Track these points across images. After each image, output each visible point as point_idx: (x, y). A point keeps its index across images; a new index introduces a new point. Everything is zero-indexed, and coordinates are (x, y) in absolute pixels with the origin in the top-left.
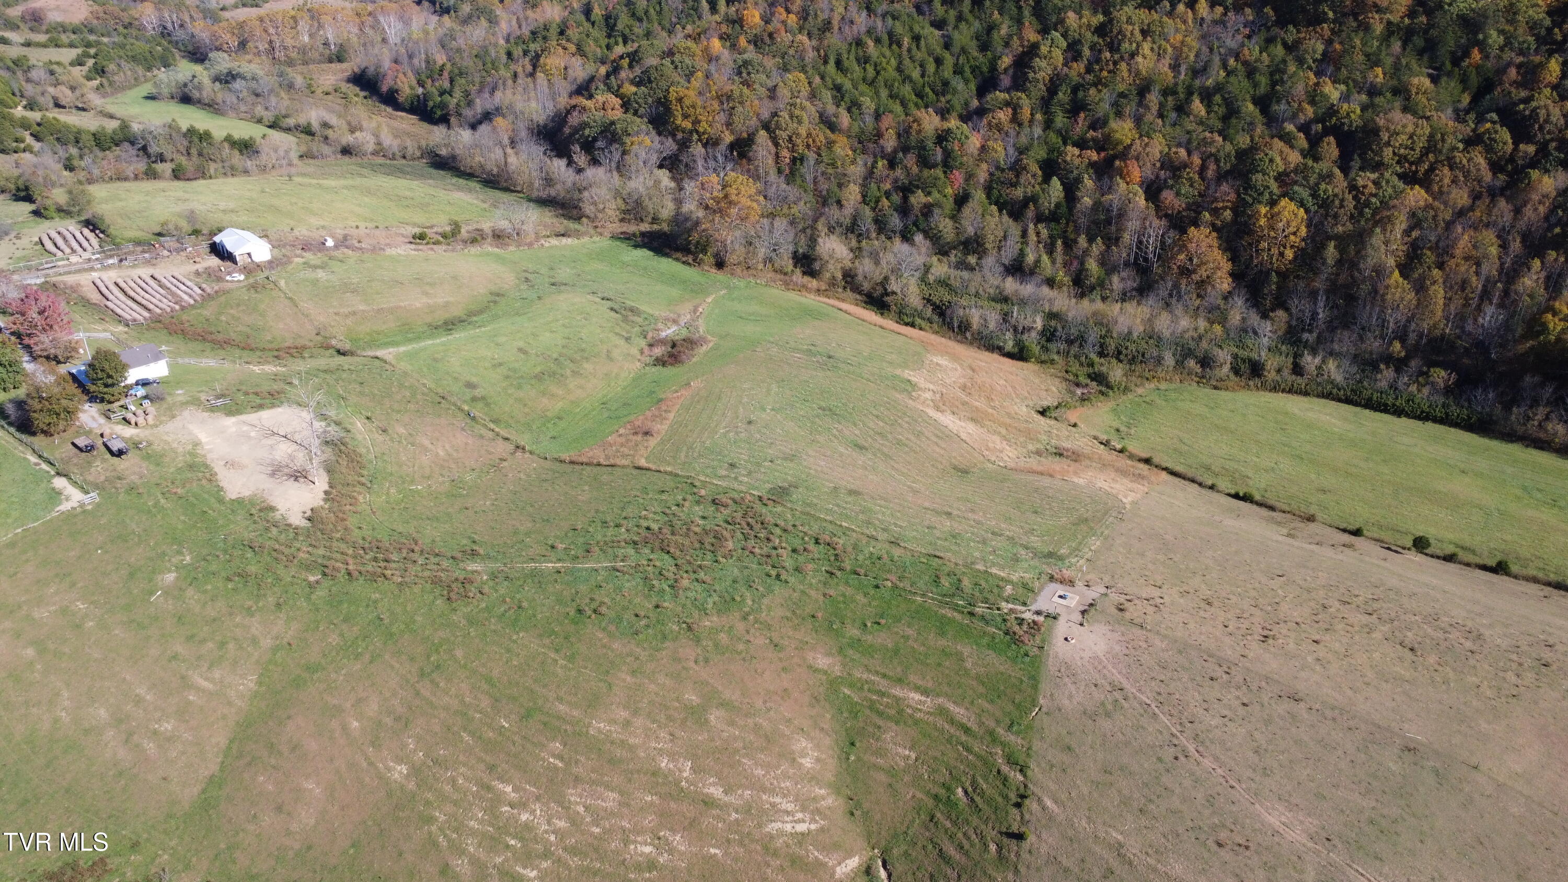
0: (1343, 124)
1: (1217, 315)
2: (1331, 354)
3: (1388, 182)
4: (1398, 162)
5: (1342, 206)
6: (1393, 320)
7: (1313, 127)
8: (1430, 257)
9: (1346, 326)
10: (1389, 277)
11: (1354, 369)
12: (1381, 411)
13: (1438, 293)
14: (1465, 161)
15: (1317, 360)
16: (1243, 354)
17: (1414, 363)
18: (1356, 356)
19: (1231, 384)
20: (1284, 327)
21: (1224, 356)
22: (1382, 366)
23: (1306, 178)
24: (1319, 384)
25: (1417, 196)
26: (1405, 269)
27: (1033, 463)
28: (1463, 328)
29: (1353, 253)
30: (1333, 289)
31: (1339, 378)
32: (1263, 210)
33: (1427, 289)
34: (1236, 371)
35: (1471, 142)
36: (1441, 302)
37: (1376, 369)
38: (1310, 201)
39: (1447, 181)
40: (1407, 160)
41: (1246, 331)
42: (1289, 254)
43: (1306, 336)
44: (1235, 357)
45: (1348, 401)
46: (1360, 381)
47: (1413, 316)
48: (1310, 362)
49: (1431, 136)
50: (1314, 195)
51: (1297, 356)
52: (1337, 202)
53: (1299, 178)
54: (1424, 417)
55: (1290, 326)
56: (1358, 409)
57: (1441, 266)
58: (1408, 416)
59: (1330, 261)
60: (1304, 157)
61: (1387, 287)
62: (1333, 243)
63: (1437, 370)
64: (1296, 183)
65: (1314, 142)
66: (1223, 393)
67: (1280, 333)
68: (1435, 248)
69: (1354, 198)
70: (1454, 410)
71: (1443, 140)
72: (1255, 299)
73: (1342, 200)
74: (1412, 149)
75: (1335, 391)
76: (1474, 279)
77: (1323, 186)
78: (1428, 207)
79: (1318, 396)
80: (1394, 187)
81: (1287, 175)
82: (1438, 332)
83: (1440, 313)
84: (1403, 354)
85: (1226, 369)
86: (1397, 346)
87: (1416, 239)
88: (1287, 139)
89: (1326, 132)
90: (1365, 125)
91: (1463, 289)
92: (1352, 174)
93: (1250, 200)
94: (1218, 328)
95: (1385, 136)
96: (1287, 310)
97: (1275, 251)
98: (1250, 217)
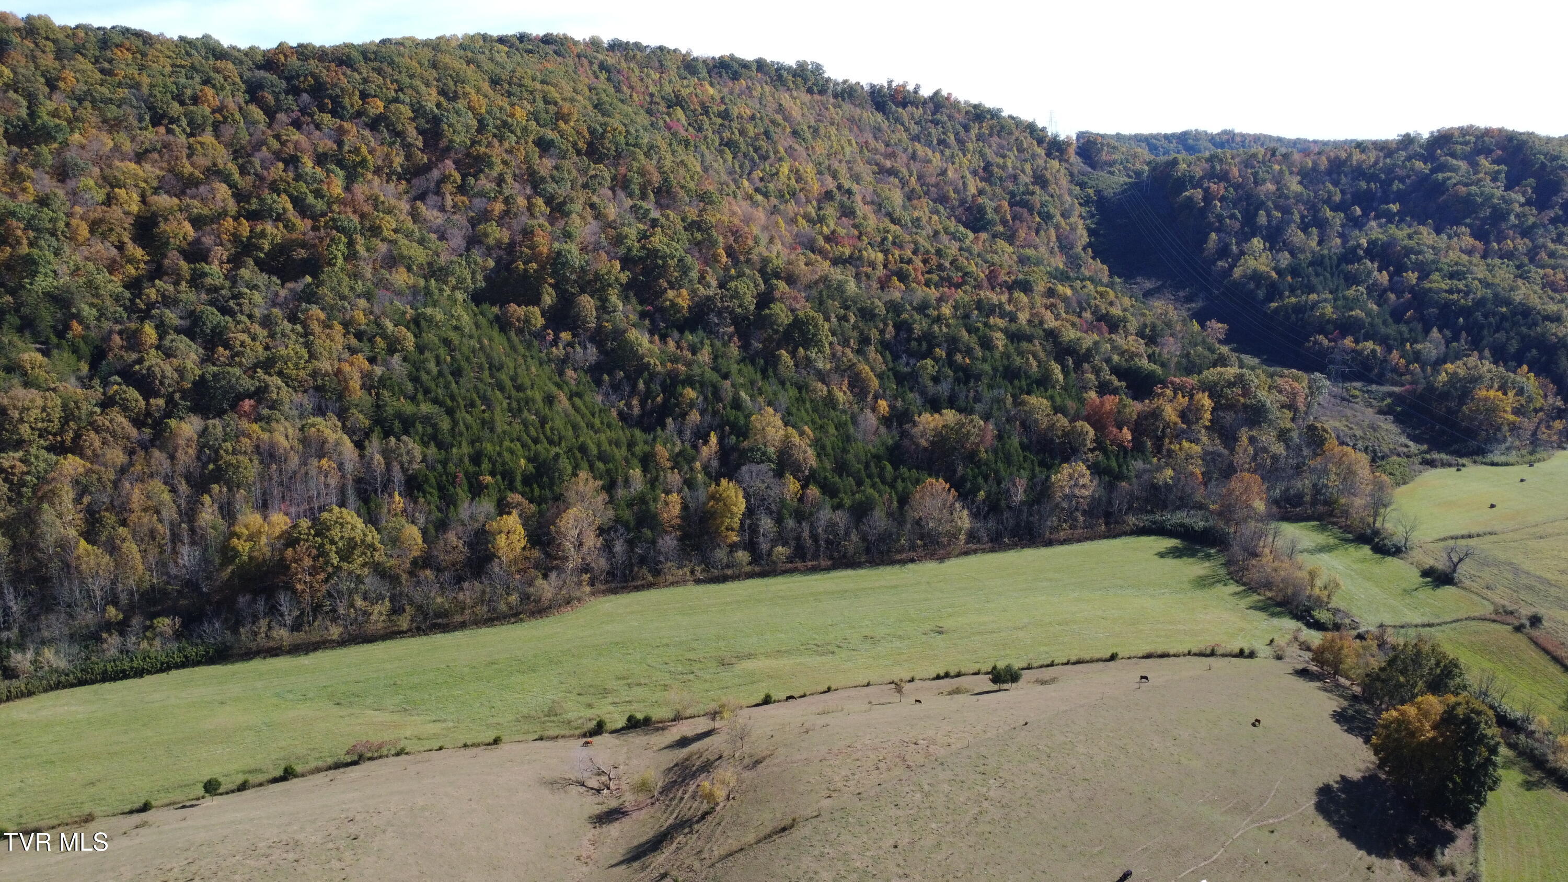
2: (42, 643)
3: (36, 457)
4: (40, 436)
6: (97, 587)
8: (110, 518)
9: (49, 610)
10: (76, 547)
11: (76, 649)
12: (121, 679)
13: (131, 548)
14: (107, 423)
15: (29, 655)
17: (136, 621)
18: (72, 636)
22: (105, 635)
24: (42, 678)
25: (73, 464)
26: (90, 535)
28: (168, 574)
29: (26, 535)
30: (21, 577)
31: (62, 664)
33: (120, 549)
35: (107, 404)
36: (138, 556)
37: (99, 639)
39: (97, 444)
40: (49, 433)
43: (9, 634)
45: (81, 683)
46: (87, 659)
47: (116, 576)
48: (22, 659)
49: (64, 406)
51: (3, 659)
54: (165, 667)
56: (96, 687)
57: (124, 523)
58: (149, 673)
59: (7, 550)
61: (79, 558)
63: (160, 619)
68: (111, 508)
69: (8, 480)
70: (191, 651)
71: (78, 408)
74: (50, 421)
75: (63, 678)
76: (160, 526)
78: (89, 472)
80: (45, 461)
82: (146, 585)
83: (141, 567)
84: (121, 616)
86: (112, 611)
87: (89, 504)
91: (154, 539)
95: (16, 415)
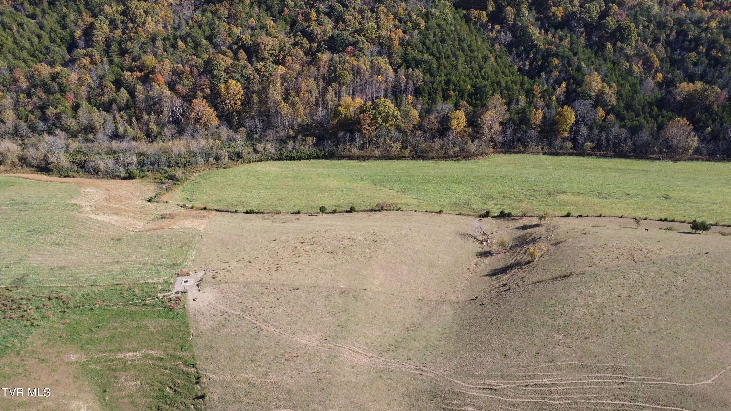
0: (245, 44)
1: (216, 136)
2: (267, 141)
3: (269, 65)
4: (271, 57)
5: (254, 78)
6: (287, 121)
7: (233, 47)
8: (293, 93)
9: (270, 128)
10: (280, 104)
11: (278, 145)
12: (293, 160)
13: (300, 106)
14: (295, 53)
15: (263, 145)
16: (232, 150)
17: (300, 137)
18: (277, 140)
19: (230, 165)
20: (245, 135)
21: (224, 153)
22: (288, 141)
23: (236, 69)
24: (266, 155)
25: (281, 69)
26: (285, 99)
27: (152, 225)
28: (313, 119)
29: (264, 97)
30: (260, 114)
31: (273, 150)
32: (223, 86)
33: (296, 106)
34: (231, 158)
35: (295, 45)
36: (302, 110)
37: (286, 143)
38: (241, 79)
39: (291, 61)
40: (274, 55)
41: (231, 140)
42: (239, 103)
43: (255, 136)
44: (229, 152)
45: (279, 159)
46: (282, 150)
47: (294, 118)
48: (260, 147)
49: (280, 44)
50: (242, 76)
51: (254, 145)
52: (252, 77)
53: (234, 69)
54: (309, 158)
55: (248, 134)
56: (284, 161)
57: (298, 96)
58: (303, 159)
59: (256, 102)
60: (233, 60)
61: (281, 108)
62: (255, 95)
63: (308, 137)
64: (233, 72)
65: (236, 53)
66: (228, 169)
67: (245, 137)
68: (294, 89)
69: (258, 74)
70: (319, 152)
71: (285, 45)
72: (230, 125)
73: (254, 76)
74: (274, 50)
75: (273, 156)
76: (311, 98)
77: (244, 71)
78: (287, 73)
79: (267, 160)
80: (272, 67)
81: (228, 69)
82: (304, 123)
83: (303, 115)
84: (294, 134)
85: (227, 158)
86: (291, 132)
87: (286, 87)
88: (223, 53)
89: (240, 48)
90: (254, 43)
91: (309, 104)
92: (254, 64)
93: (216, 82)
94: (218, 142)
95: (263, 47)
96: (244, 127)
97: (232, 103)
98: (218, 90)
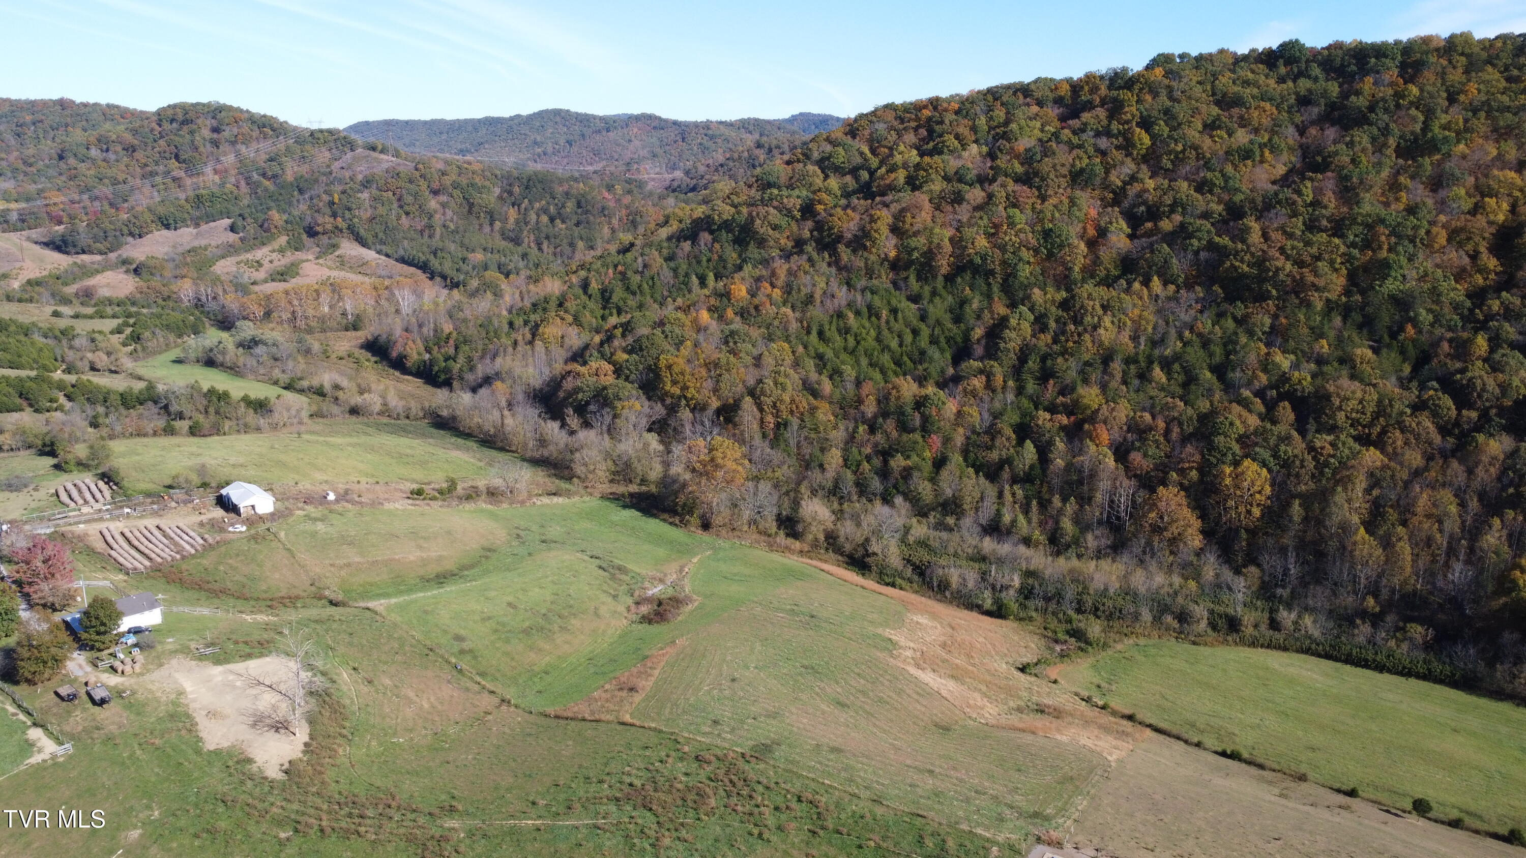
0: (1296, 390)
1: (1191, 571)
2: (1306, 609)
3: (1344, 444)
4: (1352, 425)
5: (1302, 466)
6: (1364, 575)
7: (1269, 393)
8: (1392, 515)
9: (1318, 582)
10: (1356, 533)
11: (1331, 624)
12: (1363, 667)
13: (1405, 549)
14: (1414, 425)
15: (1293, 616)
16: (1220, 609)
17: (1390, 619)
18: (1331, 612)
19: (1209, 639)
20: (1257, 583)
21: (1200, 611)
22: (1358, 621)
23: (1265, 440)
24: (1297, 639)
25: (1372, 457)
26: (1370, 526)
27: (1014, 719)
28: (1434, 584)
29: (1318, 511)
30: (1302, 545)
31: (1316, 633)
32: (1228, 470)
33: (1394, 546)
34: (1213, 626)
35: (1418, 407)
36: (1409, 558)
37: (1352, 624)
38: (1271, 462)
39: (1399, 443)
40: (1360, 424)
41: (1221, 588)
42: (1256, 512)
43: (1279, 591)
44: (1211, 612)
45: (1327, 656)
46: (1338, 637)
47: (1383, 571)
48: (1287, 617)
49: (1380, 402)
50: (1275, 456)
51: (1271, 611)
52: (1298, 463)
53: (1259, 440)
54: (1406, 673)
55: (1263, 582)
56: (1339, 665)
57: (1404, 523)
58: (1390, 671)
59: (1296, 519)
60: (1263, 420)
61: (1355, 543)
62: (1297, 502)
63: (1413, 625)
64: (1256, 444)
65: (1271, 404)
66: (1202, 648)
67: (1254, 589)
68: (1396, 506)
69: (1314, 458)
70: (1437, 667)
71: (1391, 406)
72: (1227, 554)
73: (1302, 461)
74: (1363, 413)
75: (1313, 646)
76: (1438, 536)
77: (1283, 448)
78: (1384, 467)
79: (1297, 651)
80: (1350, 448)
81: (1248, 437)
82: (1409, 588)
83: (1408, 570)
84: (1377, 609)
85: (1203, 624)
86: (1371, 601)
87: (1377, 497)
88: (1245, 404)
89: (1281, 397)
90: (1317, 391)
91: (1429, 546)
92: (1309, 437)
93: (1214, 461)
94: (1192, 584)
95: (1337, 402)
96: (1259, 566)
97: (1242, 509)
98: (1215, 476)
